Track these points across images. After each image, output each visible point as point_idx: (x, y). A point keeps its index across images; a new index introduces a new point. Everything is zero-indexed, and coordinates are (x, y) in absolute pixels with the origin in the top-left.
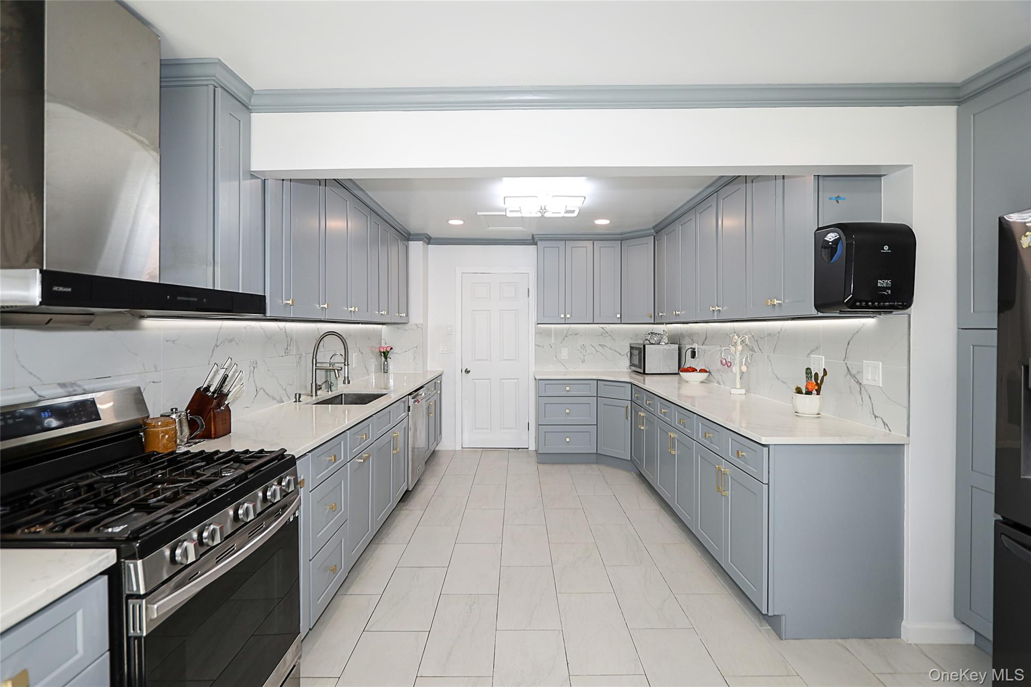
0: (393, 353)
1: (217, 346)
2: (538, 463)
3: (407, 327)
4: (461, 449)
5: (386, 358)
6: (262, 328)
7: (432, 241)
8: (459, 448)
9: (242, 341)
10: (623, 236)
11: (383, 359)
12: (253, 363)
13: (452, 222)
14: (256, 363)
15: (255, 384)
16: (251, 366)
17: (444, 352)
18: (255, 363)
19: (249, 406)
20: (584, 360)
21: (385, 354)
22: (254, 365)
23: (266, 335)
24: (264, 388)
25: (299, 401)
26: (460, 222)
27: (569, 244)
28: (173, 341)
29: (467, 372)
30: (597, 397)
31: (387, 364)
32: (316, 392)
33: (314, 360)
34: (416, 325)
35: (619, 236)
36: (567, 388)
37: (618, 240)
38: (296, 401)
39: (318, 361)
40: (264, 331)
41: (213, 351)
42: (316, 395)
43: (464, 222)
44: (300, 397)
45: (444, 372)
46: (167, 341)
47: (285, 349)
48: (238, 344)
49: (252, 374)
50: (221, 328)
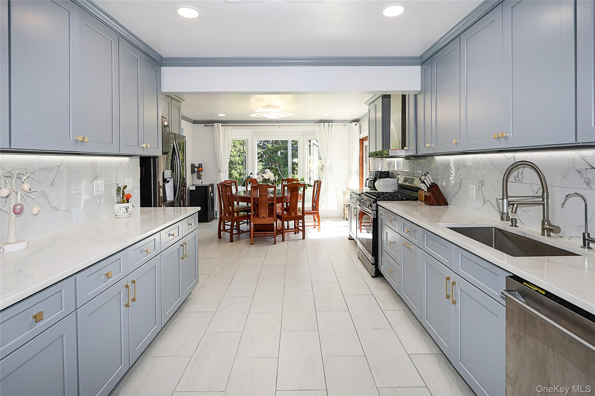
6: (488, 159)
16: (480, 183)
18: (483, 181)
19: (478, 208)
22: (482, 183)
23: (492, 163)
28: (443, 165)
40: (490, 160)
49: (480, 189)
50: (461, 159)
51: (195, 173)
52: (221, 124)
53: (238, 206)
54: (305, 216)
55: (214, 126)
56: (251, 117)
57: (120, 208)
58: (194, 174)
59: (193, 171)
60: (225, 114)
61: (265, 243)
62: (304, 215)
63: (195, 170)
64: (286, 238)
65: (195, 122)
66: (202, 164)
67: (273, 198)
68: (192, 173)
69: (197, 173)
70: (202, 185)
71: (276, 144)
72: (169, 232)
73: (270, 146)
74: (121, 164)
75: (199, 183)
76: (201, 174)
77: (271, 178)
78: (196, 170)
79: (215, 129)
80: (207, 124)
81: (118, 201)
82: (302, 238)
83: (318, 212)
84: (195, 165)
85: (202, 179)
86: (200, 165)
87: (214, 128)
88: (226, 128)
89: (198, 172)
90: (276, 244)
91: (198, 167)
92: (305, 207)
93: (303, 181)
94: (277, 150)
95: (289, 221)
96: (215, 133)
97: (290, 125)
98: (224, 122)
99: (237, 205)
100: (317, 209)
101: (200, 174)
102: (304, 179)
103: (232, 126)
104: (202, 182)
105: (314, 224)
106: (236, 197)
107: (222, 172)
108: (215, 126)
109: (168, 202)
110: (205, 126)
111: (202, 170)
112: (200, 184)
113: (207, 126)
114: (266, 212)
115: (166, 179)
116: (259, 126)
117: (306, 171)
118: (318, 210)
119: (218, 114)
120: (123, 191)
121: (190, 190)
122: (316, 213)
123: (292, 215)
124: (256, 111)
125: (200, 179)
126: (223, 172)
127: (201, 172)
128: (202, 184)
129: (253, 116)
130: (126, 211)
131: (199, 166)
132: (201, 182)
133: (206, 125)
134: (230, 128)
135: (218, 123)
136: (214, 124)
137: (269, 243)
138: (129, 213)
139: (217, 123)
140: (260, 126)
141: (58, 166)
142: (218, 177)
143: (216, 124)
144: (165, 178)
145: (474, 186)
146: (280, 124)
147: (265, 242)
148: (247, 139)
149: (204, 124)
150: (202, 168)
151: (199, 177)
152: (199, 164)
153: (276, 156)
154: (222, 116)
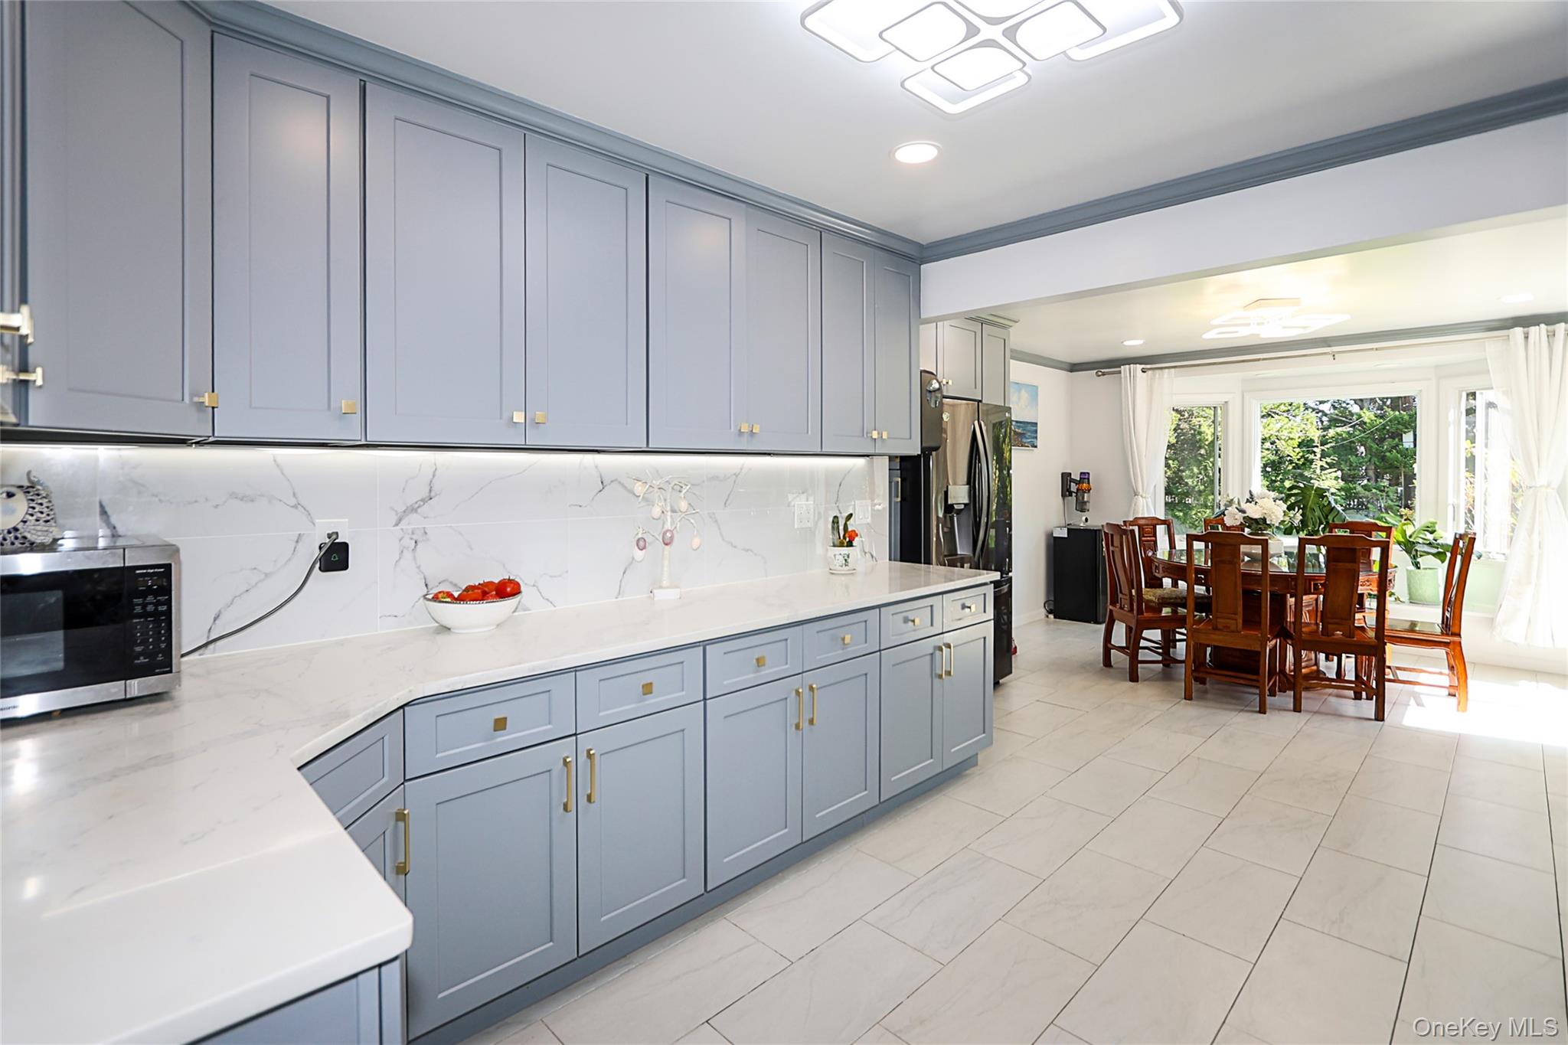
51: (1071, 495)
52: (1139, 367)
53: (1174, 589)
54: (1386, 647)
55: (1120, 372)
56: (1204, 339)
57: (835, 555)
58: (1070, 498)
59: (1067, 490)
60: (1141, 339)
61: (1231, 704)
62: (1385, 644)
63: (1072, 490)
64: (1305, 704)
65: (1074, 368)
66: (1088, 473)
67: (1259, 576)
68: (1063, 496)
69: (1076, 496)
70: (1087, 526)
71: (1394, 408)
72: (905, 614)
73: (1368, 416)
74: (849, 472)
75: (1080, 521)
76: (1086, 499)
77: (1270, 516)
78: (1074, 487)
79: (1123, 380)
80: (1103, 371)
81: (833, 543)
82: (1373, 717)
83: (1460, 643)
84: (1072, 477)
85: (1088, 510)
86: (1085, 477)
87: (1121, 378)
88: (1154, 375)
89: (1079, 494)
90: (1265, 713)
91: (1080, 481)
92: (1388, 616)
93: (1432, 532)
94: (1397, 429)
95: (1344, 655)
96: (1123, 391)
97: (1372, 349)
98: (1148, 361)
99: (1172, 586)
100: (1454, 629)
101: (1083, 498)
102: (1437, 528)
103: (1173, 370)
104: (1086, 520)
105: (1450, 681)
106: (1157, 564)
107: (1142, 496)
108: (1122, 372)
109: (959, 556)
110: (1099, 376)
111: (1089, 490)
112: (1082, 525)
113: (1104, 374)
114: (1236, 614)
115: (952, 505)
116: (1259, 360)
117: (1451, 500)
118: (1459, 635)
119: (1122, 342)
120: (846, 526)
121: (1055, 538)
122: (1449, 643)
123: (1334, 635)
124: (1215, 322)
125: (1083, 511)
126: (1144, 495)
127: (1086, 495)
128: (1087, 524)
129: (1213, 337)
130: (844, 562)
131: (1081, 478)
132: (1084, 518)
133: (1100, 373)
134: (1166, 376)
135: (1132, 365)
136: (1122, 367)
137: (1243, 706)
138: (851, 566)
139: (1129, 364)
140: (1261, 362)
141: (735, 474)
142: (1130, 506)
143: (1127, 366)
144: (949, 502)
146: (1335, 349)
147: (1234, 701)
148: (1226, 402)
149: (1095, 371)
150: (1089, 483)
151: (1082, 507)
152: (1081, 473)
153: (1394, 447)
154: (1134, 345)
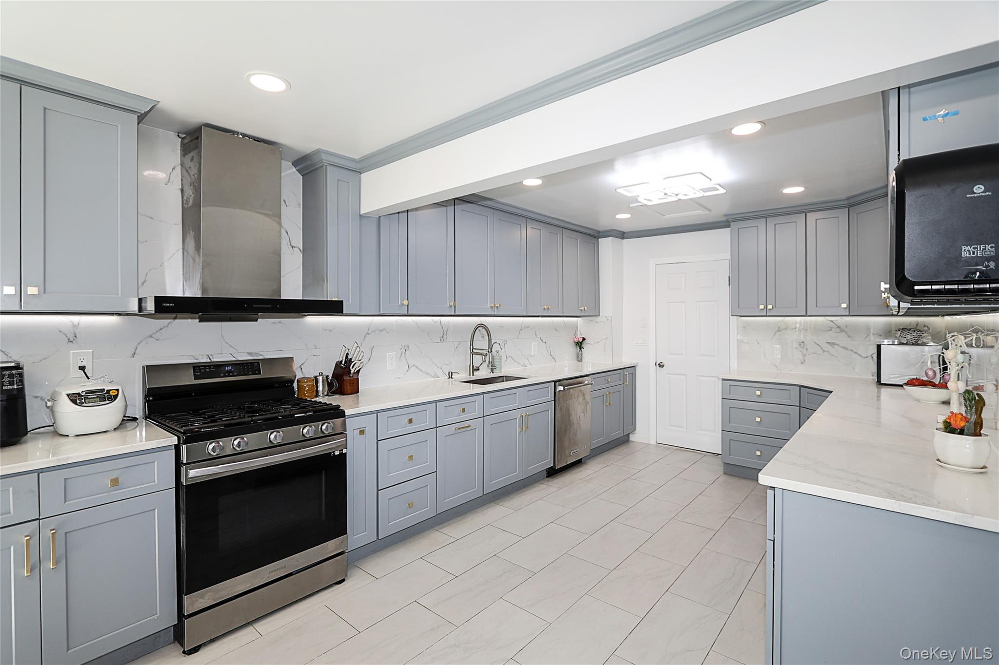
0: (587, 344)
1: (369, 334)
2: (725, 473)
3: (598, 319)
4: (655, 444)
5: (581, 348)
6: (414, 321)
7: (625, 235)
8: (653, 442)
9: (393, 331)
10: (851, 201)
11: (579, 349)
12: (405, 347)
13: (619, 216)
14: (408, 347)
15: (407, 362)
16: (403, 349)
17: (638, 344)
19: (400, 377)
20: (804, 361)
21: (580, 344)
23: (418, 326)
24: (416, 365)
25: (452, 378)
26: (628, 216)
27: (771, 222)
28: (330, 331)
29: (661, 366)
30: (800, 406)
31: (582, 354)
32: (473, 372)
33: (471, 347)
34: (606, 317)
35: (846, 202)
36: (757, 392)
37: (845, 207)
38: (449, 378)
39: (474, 347)
40: (416, 323)
41: (365, 337)
42: (473, 375)
43: (631, 215)
44: (452, 375)
45: (639, 364)
46: (325, 330)
47: (440, 338)
48: (388, 333)
49: (403, 354)
50: (372, 322)
145: (387, 354)
